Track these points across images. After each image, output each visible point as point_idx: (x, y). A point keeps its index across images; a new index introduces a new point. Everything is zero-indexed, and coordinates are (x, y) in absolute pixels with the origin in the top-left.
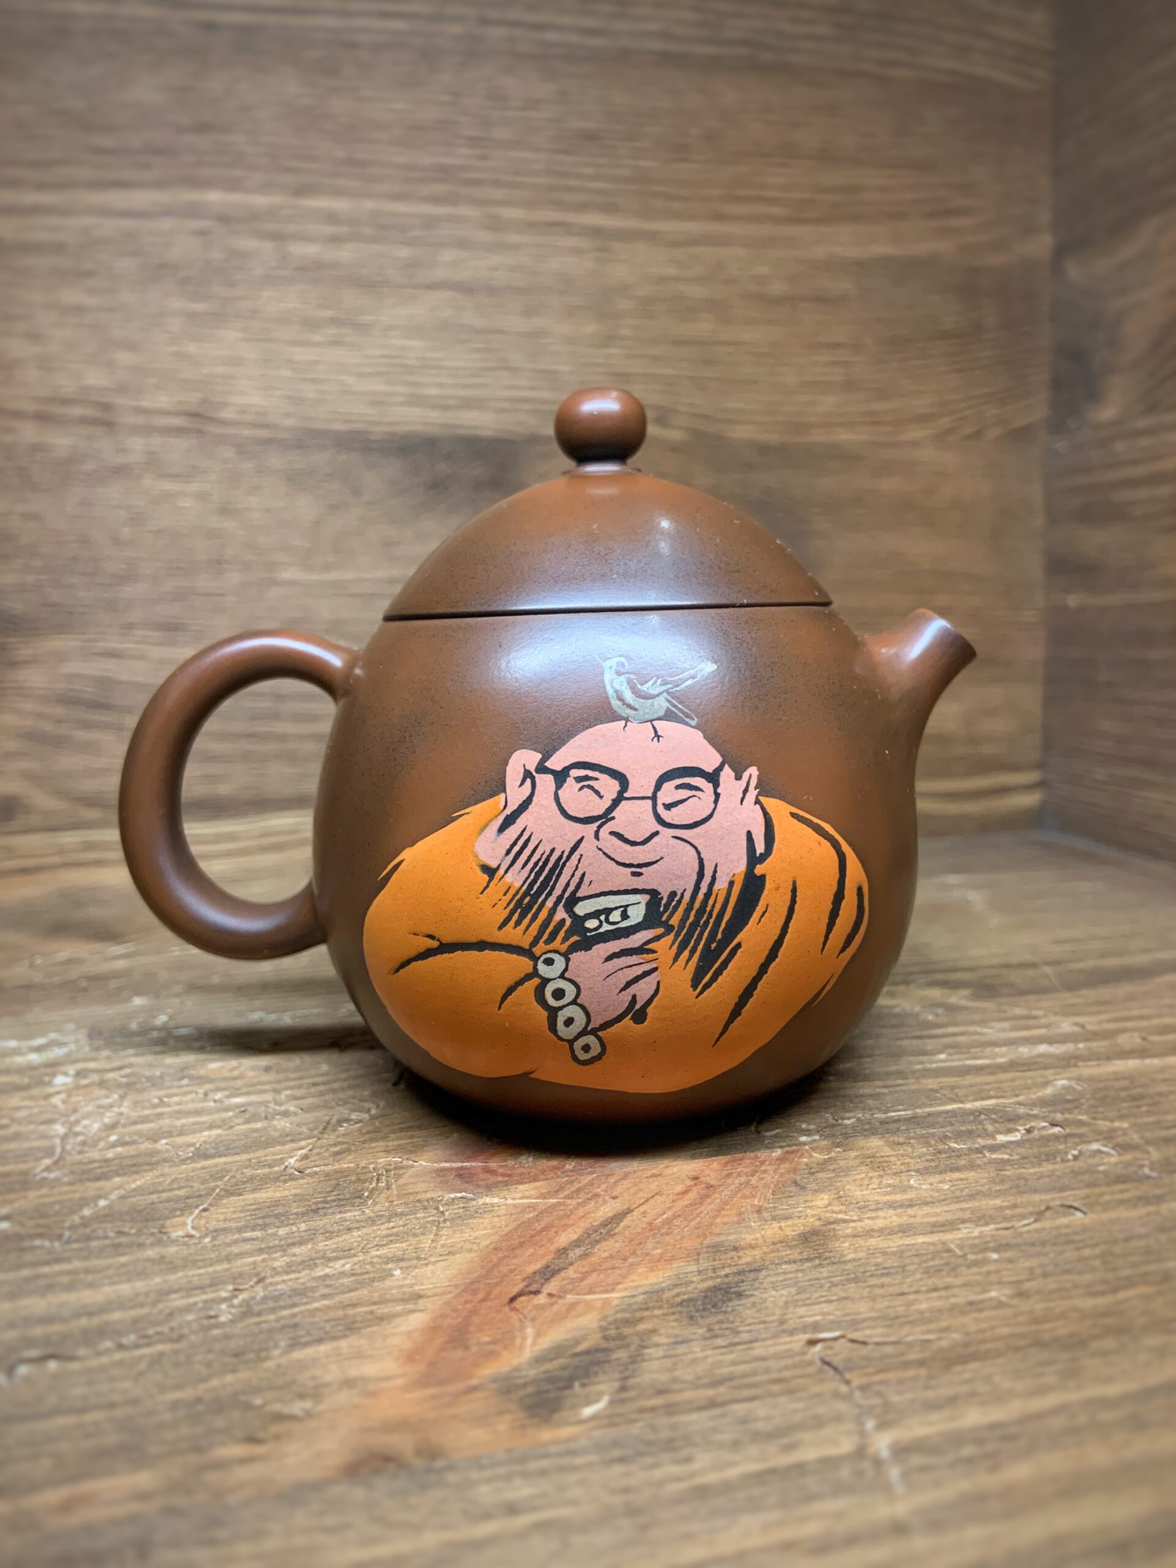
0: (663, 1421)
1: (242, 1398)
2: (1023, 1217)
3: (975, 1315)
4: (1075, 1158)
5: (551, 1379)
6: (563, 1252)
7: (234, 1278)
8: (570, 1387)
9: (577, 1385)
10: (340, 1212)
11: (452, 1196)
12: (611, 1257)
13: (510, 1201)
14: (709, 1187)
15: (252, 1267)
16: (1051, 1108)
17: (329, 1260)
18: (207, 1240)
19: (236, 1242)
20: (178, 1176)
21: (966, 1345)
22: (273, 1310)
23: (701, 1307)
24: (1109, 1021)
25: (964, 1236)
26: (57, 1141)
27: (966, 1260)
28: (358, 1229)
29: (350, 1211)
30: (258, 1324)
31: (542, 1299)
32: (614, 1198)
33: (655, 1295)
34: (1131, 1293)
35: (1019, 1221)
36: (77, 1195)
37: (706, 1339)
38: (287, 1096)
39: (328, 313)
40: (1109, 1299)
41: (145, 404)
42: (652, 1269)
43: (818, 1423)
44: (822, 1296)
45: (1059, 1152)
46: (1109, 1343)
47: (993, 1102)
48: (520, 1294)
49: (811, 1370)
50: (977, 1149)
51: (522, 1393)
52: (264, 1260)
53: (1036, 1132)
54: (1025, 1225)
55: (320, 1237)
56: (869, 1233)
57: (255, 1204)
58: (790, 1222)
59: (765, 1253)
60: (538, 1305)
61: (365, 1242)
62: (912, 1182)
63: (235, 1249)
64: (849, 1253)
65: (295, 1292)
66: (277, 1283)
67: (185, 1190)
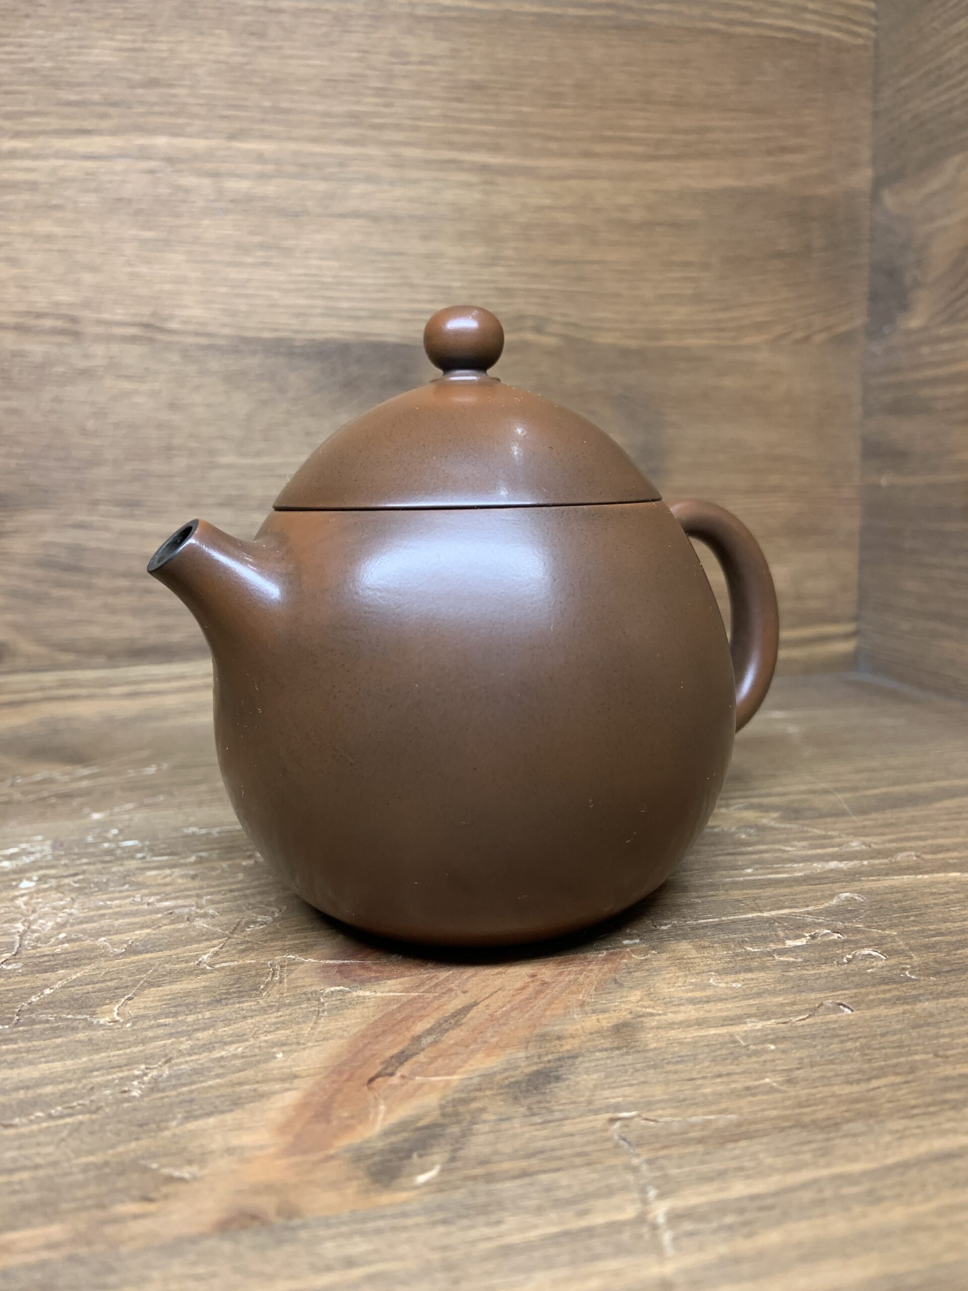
0: (482, 1187)
1: (142, 1162)
2: (799, 1013)
3: (750, 1099)
4: (849, 961)
5: (394, 1150)
6: (417, 1039)
7: (146, 1059)
8: (409, 1157)
9: (415, 1155)
10: (239, 1003)
11: (333, 989)
12: (456, 1044)
13: (379, 994)
14: (544, 983)
15: (162, 1049)
16: (834, 917)
17: (226, 1044)
18: (128, 1025)
19: (151, 1027)
20: (111, 970)
21: (739, 1125)
22: (175, 1087)
23: (525, 1089)
24: (892, 841)
25: (749, 1029)
26: (17, 938)
27: (748, 1049)
28: (252, 1017)
29: (247, 1001)
30: (162, 1098)
31: (395, 1080)
32: (465, 992)
33: (488, 1077)
34: (882, 1082)
35: (796, 1016)
36: (27, 985)
37: (525, 1116)
38: (207, 900)
39: (258, 239)
40: (863, 1086)
41: (106, 316)
42: (488, 1055)
43: (609, 1192)
44: (625, 1081)
45: (837, 956)
46: (858, 1126)
47: (787, 911)
48: (378, 1076)
49: (609, 1145)
50: (769, 952)
51: (370, 1161)
52: (172, 1044)
53: (819, 938)
54: (800, 1020)
55: (221, 1024)
56: (671, 1025)
57: (171, 994)
58: (607, 1015)
59: (583, 1042)
60: (391, 1085)
61: (256, 1029)
62: (711, 981)
63: (150, 1034)
64: (652, 1043)
65: (195, 1072)
66: (181, 1064)
67: (115, 981)
